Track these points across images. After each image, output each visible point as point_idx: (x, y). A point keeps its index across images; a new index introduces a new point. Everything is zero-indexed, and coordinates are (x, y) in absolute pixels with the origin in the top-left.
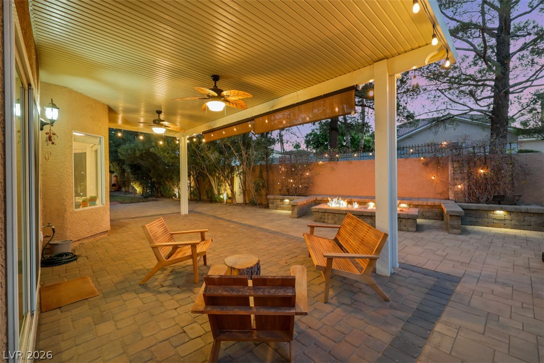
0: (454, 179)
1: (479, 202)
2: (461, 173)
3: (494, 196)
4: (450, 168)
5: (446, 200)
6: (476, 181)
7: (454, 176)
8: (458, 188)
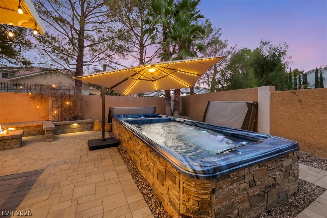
0: (52, 108)
1: (66, 120)
2: (57, 104)
3: (73, 116)
4: (50, 101)
5: (47, 121)
6: (65, 109)
7: (53, 106)
8: (55, 113)
